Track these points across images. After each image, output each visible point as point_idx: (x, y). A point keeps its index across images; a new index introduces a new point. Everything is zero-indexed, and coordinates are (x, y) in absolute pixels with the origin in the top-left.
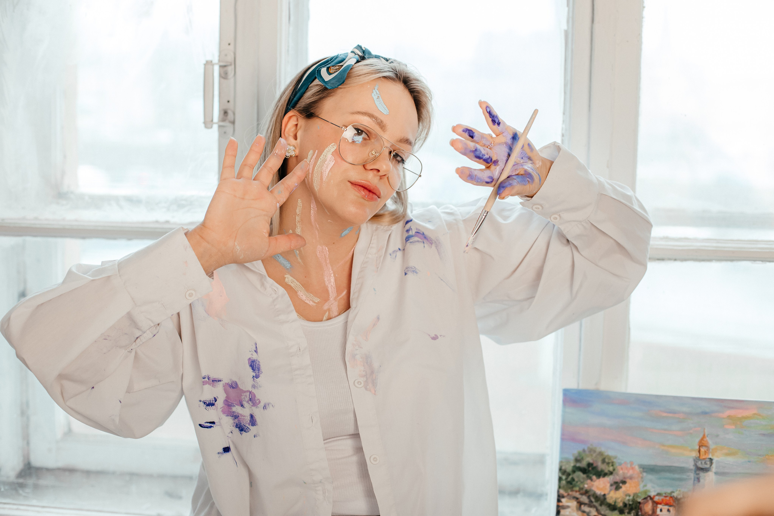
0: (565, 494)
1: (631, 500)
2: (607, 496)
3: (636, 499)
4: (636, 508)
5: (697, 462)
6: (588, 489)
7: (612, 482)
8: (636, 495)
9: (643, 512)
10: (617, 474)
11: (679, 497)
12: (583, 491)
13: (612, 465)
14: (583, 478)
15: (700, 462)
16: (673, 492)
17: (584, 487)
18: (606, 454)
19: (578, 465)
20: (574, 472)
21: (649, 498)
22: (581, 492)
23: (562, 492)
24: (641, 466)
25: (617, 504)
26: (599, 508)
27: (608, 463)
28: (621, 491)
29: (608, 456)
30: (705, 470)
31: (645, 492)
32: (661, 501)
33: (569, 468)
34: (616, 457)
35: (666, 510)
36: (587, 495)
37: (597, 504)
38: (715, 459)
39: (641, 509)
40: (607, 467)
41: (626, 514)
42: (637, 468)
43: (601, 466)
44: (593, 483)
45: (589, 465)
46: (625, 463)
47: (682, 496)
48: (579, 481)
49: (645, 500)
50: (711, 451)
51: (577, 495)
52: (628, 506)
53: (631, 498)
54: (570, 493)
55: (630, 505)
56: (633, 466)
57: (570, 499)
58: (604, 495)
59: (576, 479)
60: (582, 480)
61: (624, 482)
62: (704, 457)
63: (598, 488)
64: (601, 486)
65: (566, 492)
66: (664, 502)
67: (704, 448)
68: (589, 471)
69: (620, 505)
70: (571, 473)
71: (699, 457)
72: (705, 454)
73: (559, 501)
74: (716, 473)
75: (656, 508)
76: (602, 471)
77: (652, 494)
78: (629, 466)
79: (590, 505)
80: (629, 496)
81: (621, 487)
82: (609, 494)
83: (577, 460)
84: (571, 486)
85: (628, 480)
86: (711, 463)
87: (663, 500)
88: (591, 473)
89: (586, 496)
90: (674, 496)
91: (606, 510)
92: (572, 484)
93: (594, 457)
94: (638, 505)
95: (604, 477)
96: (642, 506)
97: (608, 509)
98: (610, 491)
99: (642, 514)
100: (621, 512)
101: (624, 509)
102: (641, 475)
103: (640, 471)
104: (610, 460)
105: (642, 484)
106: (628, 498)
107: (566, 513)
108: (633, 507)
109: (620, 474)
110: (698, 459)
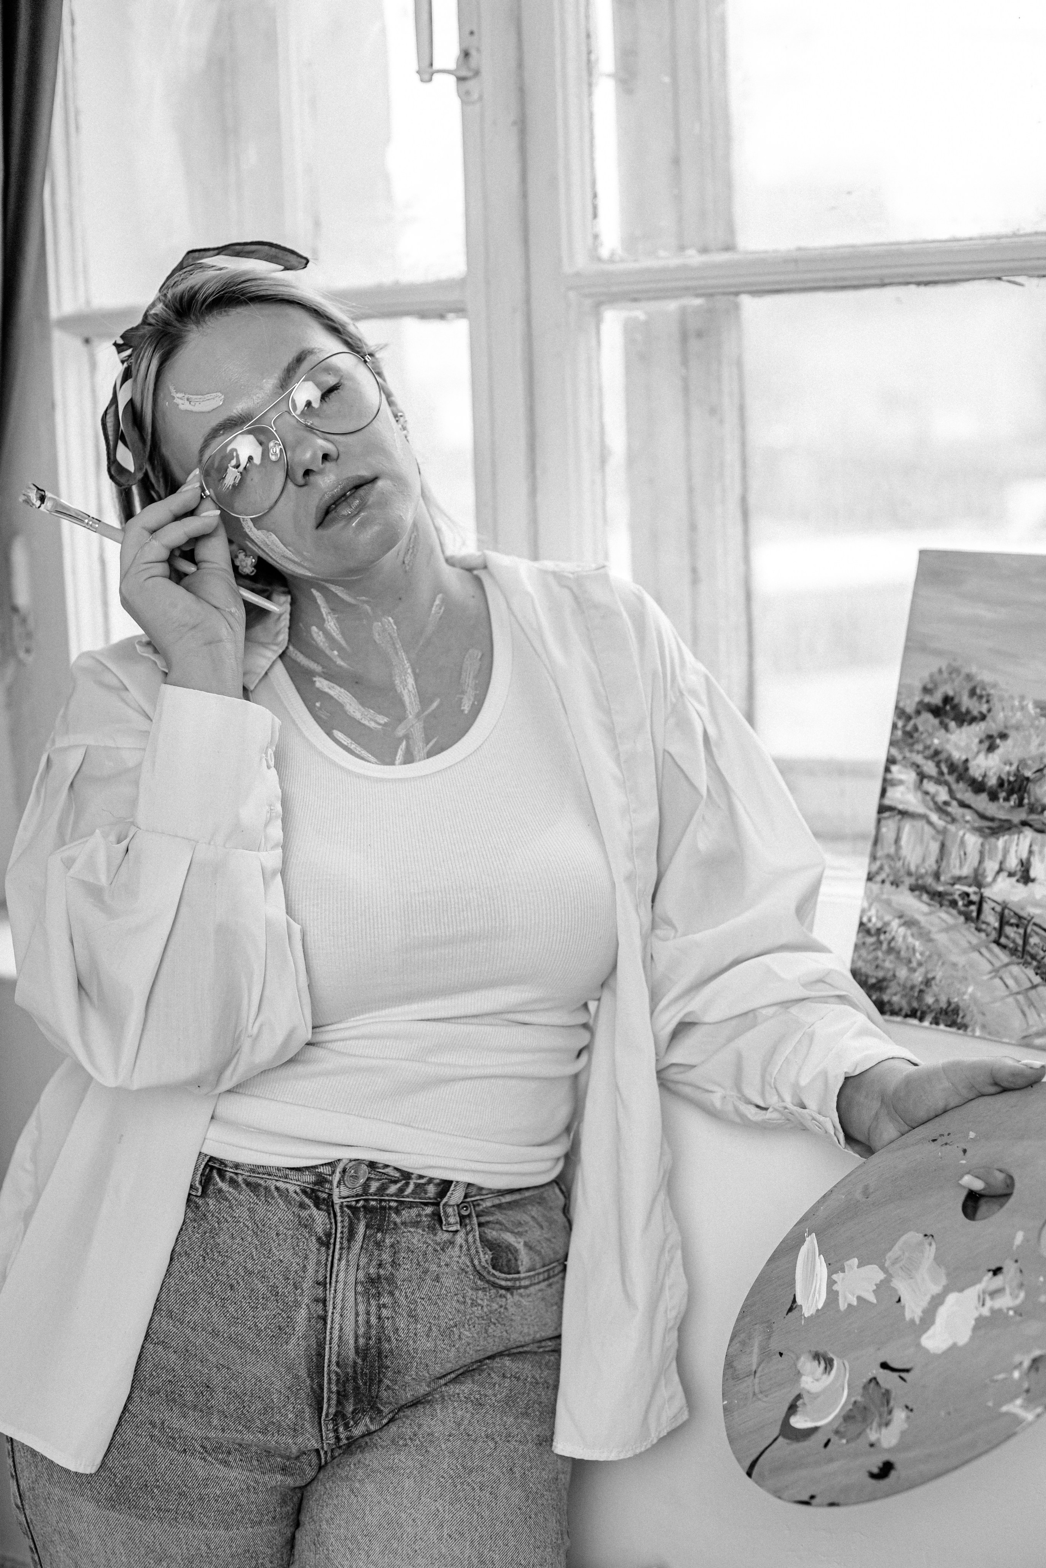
0: (899, 757)
1: (1012, 773)
2: (972, 765)
3: (1022, 772)
4: (1020, 789)
6: (939, 748)
7: (983, 736)
8: (1023, 762)
9: (1033, 800)
10: (994, 721)
12: (931, 751)
13: (988, 702)
14: (933, 726)
17: (932, 743)
18: (979, 678)
19: (927, 699)
20: (918, 713)
22: (928, 753)
23: (895, 752)
24: (1038, 704)
25: (986, 780)
26: (954, 786)
27: (981, 697)
28: (998, 752)
29: (982, 682)
31: (1041, 758)
33: (910, 709)
34: (995, 686)
36: (936, 759)
37: (950, 779)
40: (977, 704)
41: (1001, 800)
42: (1031, 706)
43: (966, 703)
44: (949, 736)
45: (947, 700)
46: (1012, 697)
48: (927, 731)
49: (1038, 774)
51: (919, 759)
52: (1006, 784)
53: (1014, 768)
54: (908, 755)
55: (1009, 782)
56: (1025, 703)
57: (905, 766)
58: (967, 761)
59: (921, 728)
60: (930, 730)
61: (1003, 736)
63: (956, 746)
64: (963, 744)
65: (901, 753)
68: (946, 713)
69: (992, 781)
70: (913, 715)
73: (887, 770)
76: (968, 712)
78: (1017, 703)
79: (939, 780)
80: (1011, 764)
81: (998, 747)
82: (975, 758)
83: (926, 690)
84: (910, 741)
85: (1012, 733)
88: (948, 717)
89: (933, 761)
91: (967, 791)
92: (912, 737)
93: (956, 683)
94: (1025, 783)
95: (970, 723)
96: (1031, 786)
97: (969, 789)
98: (978, 753)
99: (1029, 804)
100: (993, 797)
101: (999, 790)
102: (1037, 723)
103: (1036, 713)
104: (984, 689)
105: (1035, 742)
106: (1007, 768)
107: (895, 795)
108: (1015, 787)
109: (1000, 719)
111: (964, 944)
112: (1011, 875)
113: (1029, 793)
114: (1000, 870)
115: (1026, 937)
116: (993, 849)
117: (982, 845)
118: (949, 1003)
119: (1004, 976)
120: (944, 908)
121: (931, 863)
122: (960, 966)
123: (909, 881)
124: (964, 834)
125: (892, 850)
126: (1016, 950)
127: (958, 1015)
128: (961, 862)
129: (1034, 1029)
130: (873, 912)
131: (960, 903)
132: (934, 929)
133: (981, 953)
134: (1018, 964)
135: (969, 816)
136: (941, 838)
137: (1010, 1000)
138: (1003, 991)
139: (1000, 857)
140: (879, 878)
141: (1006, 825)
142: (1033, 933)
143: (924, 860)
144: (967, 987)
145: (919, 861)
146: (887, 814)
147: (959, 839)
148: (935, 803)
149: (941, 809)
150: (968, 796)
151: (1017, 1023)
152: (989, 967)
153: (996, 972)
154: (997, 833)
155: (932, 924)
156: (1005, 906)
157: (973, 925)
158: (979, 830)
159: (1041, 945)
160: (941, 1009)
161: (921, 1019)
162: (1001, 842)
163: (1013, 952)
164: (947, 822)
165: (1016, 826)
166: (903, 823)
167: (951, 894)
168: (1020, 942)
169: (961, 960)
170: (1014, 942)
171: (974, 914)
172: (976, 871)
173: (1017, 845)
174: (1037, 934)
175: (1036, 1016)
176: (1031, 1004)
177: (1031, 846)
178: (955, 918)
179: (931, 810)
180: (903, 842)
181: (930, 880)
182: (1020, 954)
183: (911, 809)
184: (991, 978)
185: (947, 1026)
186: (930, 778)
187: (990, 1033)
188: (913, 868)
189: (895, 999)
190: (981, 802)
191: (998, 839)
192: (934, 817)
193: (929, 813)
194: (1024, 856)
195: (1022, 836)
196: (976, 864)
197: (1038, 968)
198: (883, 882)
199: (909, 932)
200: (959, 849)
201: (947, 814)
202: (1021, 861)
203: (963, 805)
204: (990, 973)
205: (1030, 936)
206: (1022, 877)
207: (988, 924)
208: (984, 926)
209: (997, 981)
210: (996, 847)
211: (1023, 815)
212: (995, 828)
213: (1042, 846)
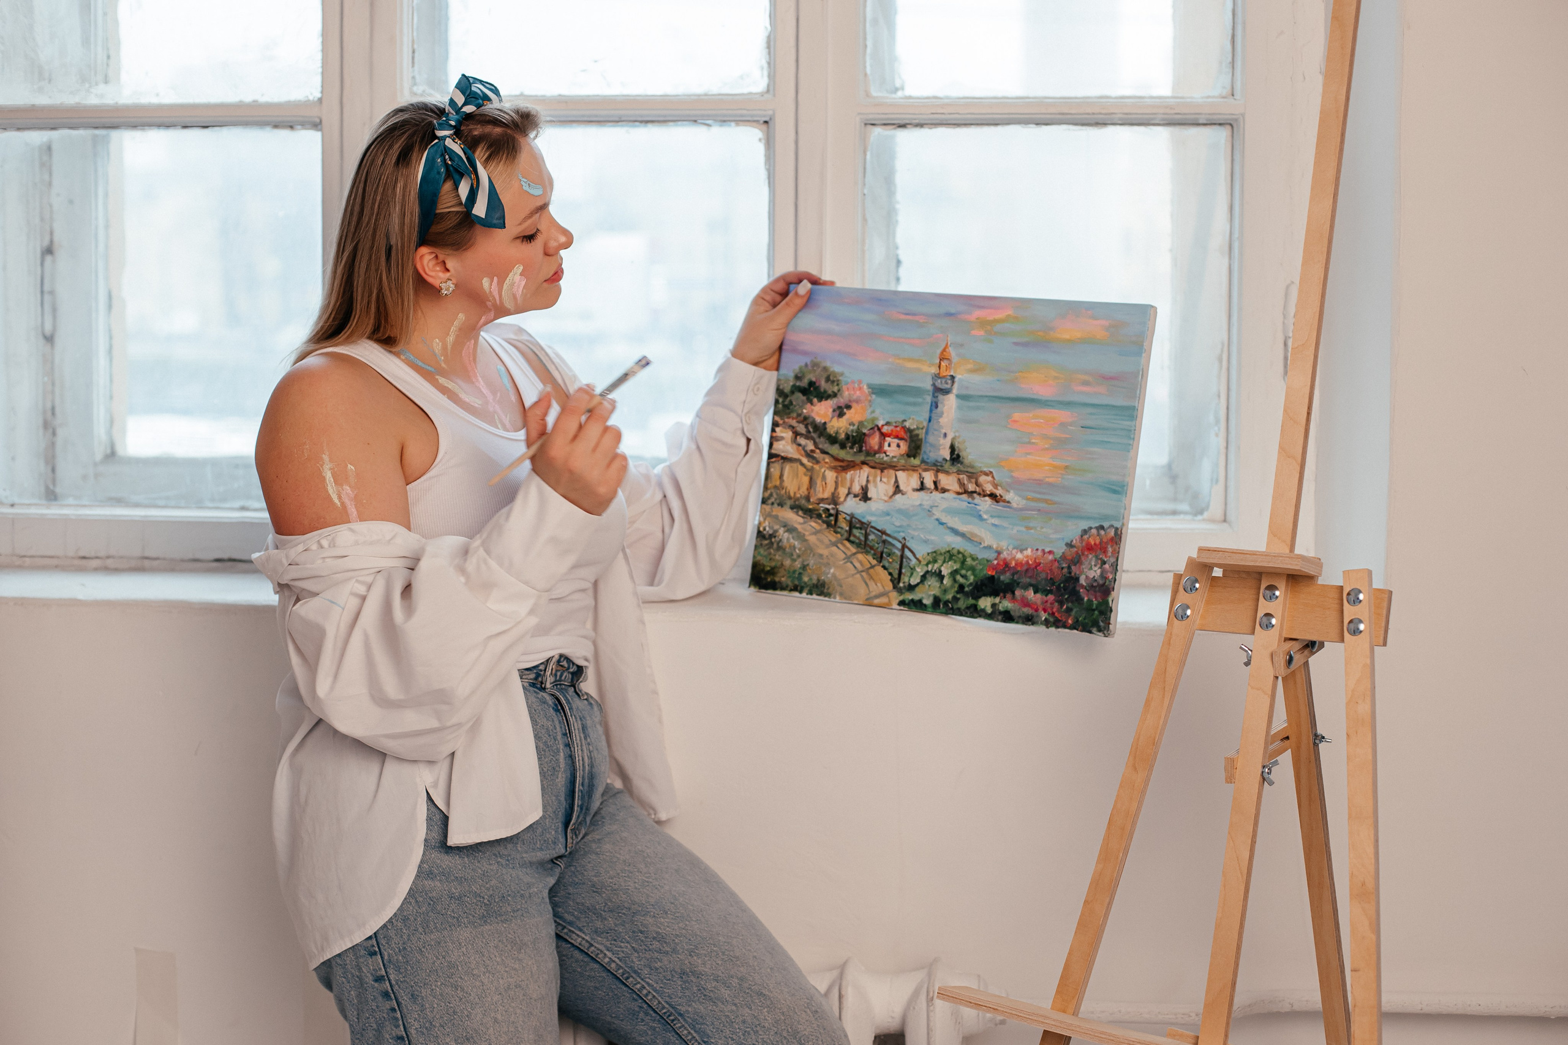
0: (781, 422)
1: (855, 431)
2: (828, 426)
3: (861, 429)
4: (860, 440)
5: (936, 380)
6: (807, 415)
7: (836, 407)
8: (861, 423)
9: (868, 448)
10: (842, 397)
11: (912, 428)
12: (801, 418)
13: (838, 385)
14: (803, 401)
15: (939, 381)
16: (905, 421)
17: (802, 412)
18: (832, 370)
19: (798, 384)
20: (792, 392)
21: (876, 428)
22: (799, 419)
23: (777, 418)
24: (869, 386)
25: (838, 435)
26: (817, 440)
27: (833, 382)
28: (845, 417)
29: (833, 372)
30: (946, 392)
31: (873, 420)
32: (890, 432)
33: (787, 389)
34: (842, 374)
35: (895, 445)
36: (805, 423)
37: (814, 435)
38: (958, 377)
40: (831, 387)
41: (848, 448)
42: (865, 387)
43: (823, 385)
44: (813, 407)
45: (811, 384)
46: (853, 382)
47: (915, 427)
48: (799, 405)
49: (871, 431)
50: (953, 365)
51: (794, 423)
52: (851, 438)
53: (855, 427)
55: (853, 436)
56: (861, 386)
57: (785, 428)
58: (825, 423)
59: (794, 403)
60: (801, 404)
61: (849, 407)
62: (945, 374)
63: (818, 414)
64: (822, 412)
65: (782, 419)
66: (894, 434)
67: (945, 361)
68: (811, 392)
69: (843, 436)
70: (789, 394)
71: (939, 374)
72: (946, 371)
73: (773, 430)
74: (958, 396)
75: (884, 442)
76: (825, 392)
77: (880, 423)
78: (856, 385)
79: (807, 437)
80: (854, 425)
81: (845, 413)
82: (831, 421)
83: (797, 378)
84: (787, 411)
85: (854, 405)
86: (953, 382)
87: (892, 431)
88: (812, 396)
89: (803, 424)
90: (905, 426)
91: (826, 443)
92: (789, 409)
93: (817, 373)
94: (863, 437)
95: (826, 399)
96: (867, 439)
97: (827, 441)
98: (832, 418)
99: (866, 450)
100: (843, 446)
101: (846, 442)
102: (869, 398)
103: (869, 392)
104: (835, 377)
105: (869, 409)
106: (851, 427)
107: (779, 447)
108: (857, 439)
109: (846, 395)
110: (937, 376)
111: (826, 541)
112: (856, 496)
113: (865, 443)
114: (849, 494)
115: (866, 536)
116: (844, 480)
117: (837, 478)
118: (818, 580)
119: (853, 561)
120: (813, 519)
121: (803, 491)
122: (825, 556)
123: (789, 503)
124: (825, 471)
125: (778, 483)
126: (860, 544)
127: (824, 587)
128: (823, 490)
129: (873, 594)
130: (767, 523)
131: (824, 516)
132: (807, 533)
133: (838, 548)
134: (862, 553)
135: (827, 459)
136: (809, 474)
137: (858, 576)
138: (853, 571)
139: (848, 485)
140: (770, 502)
141: (852, 464)
142: (871, 533)
143: (799, 489)
144: (830, 569)
145: (796, 490)
146: (773, 460)
147: (821, 475)
148: (806, 451)
149: (809, 455)
150: (826, 446)
151: (862, 591)
152: (844, 556)
153: (848, 559)
154: (846, 469)
155: (805, 530)
156: (852, 516)
157: (832, 529)
158: (834, 468)
159: (876, 540)
160: (814, 584)
161: (801, 592)
162: (848, 475)
163: (858, 545)
164: (813, 463)
165: (858, 465)
166: (785, 464)
167: (817, 510)
168: (863, 538)
169: (825, 552)
170: (859, 539)
171: (833, 522)
172: (833, 494)
173: (859, 477)
174: (874, 533)
175: (873, 584)
176: (871, 578)
177: (868, 477)
178: (821, 526)
179: (802, 456)
180: (785, 478)
181: (803, 502)
182: (863, 546)
183: (790, 456)
184: (845, 563)
185: (818, 595)
186: (801, 435)
187: (845, 598)
188: (792, 495)
189: (783, 579)
190: (835, 450)
191: (846, 473)
192: (805, 460)
193: (801, 458)
194: (864, 483)
195: (862, 471)
196: (833, 490)
197: (875, 554)
198: (773, 504)
199: (791, 536)
200: (822, 481)
201: (814, 458)
202: (862, 487)
203: (824, 452)
204: (844, 559)
205: (869, 535)
206: (863, 497)
207: (842, 528)
208: (839, 530)
209: (849, 564)
210: (846, 479)
211: (862, 458)
212: (844, 466)
213: (875, 477)
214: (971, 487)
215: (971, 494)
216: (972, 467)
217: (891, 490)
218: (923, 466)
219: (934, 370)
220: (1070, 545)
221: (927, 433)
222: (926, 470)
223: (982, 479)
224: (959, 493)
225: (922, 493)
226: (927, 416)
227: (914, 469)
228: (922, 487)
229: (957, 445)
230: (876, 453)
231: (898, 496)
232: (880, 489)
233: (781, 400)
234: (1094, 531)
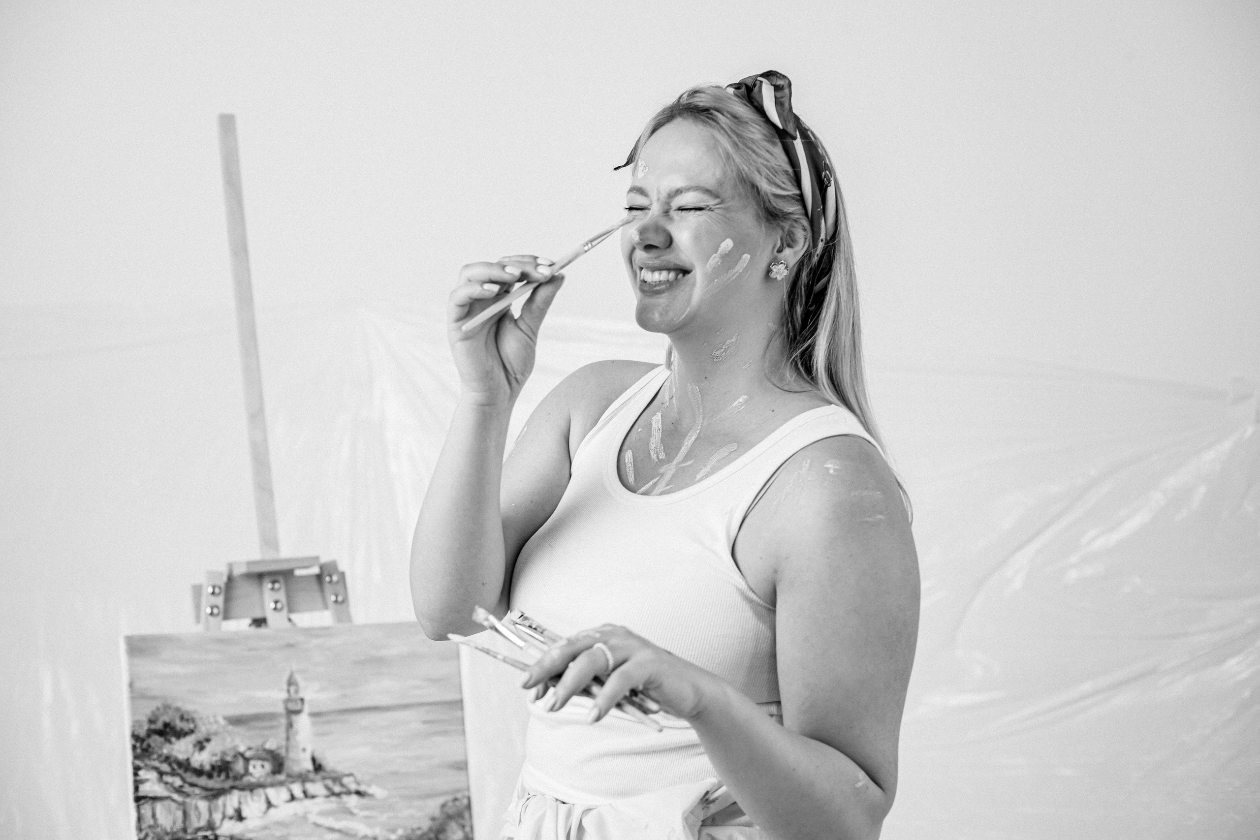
0: (142, 765)
1: (219, 761)
2: (191, 761)
3: (224, 759)
4: (225, 768)
5: (287, 704)
6: (168, 755)
7: (194, 742)
8: (224, 753)
9: (235, 773)
10: (199, 732)
11: (272, 749)
12: (163, 758)
13: (193, 722)
14: (161, 743)
15: (290, 704)
16: (264, 743)
17: (163, 752)
18: (182, 709)
19: (153, 727)
20: (149, 736)
21: (239, 755)
22: (161, 759)
23: (138, 763)
24: (225, 718)
25: (203, 768)
26: (184, 776)
27: (188, 720)
28: (207, 750)
29: (186, 711)
30: (298, 712)
31: (235, 748)
32: (252, 756)
33: (142, 733)
34: (195, 712)
35: (260, 766)
36: (168, 761)
37: (181, 771)
39: (231, 769)
40: (187, 725)
41: (215, 778)
42: (221, 720)
43: (179, 725)
44: (172, 746)
45: (166, 725)
46: (208, 718)
47: (275, 747)
48: (157, 746)
49: (234, 758)
50: (301, 689)
51: (156, 764)
52: (216, 768)
53: (219, 757)
54: (148, 762)
55: (218, 766)
56: (217, 719)
57: (148, 770)
58: (188, 760)
59: (153, 745)
60: (159, 745)
61: (208, 740)
62: (294, 698)
63: (180, 752)
64: (183, 749)
65: (142, 763)
66: (257, 757)
67: (293, 686)
68: (167, 733)
69: (207, 767)
70: (145, 738)
71: (289, 698)
72: (295, 694)
73: (136, 774)
74: (310, 715)
75: (248, 765)
76: (182, 730)
77: (242, 749)
78: (212, 720)
79: (173, 773)
80: (217, 756)
81: (206, 747)
82: (192, 757)
83: (151, 721)
84: (147, 754)
85: (212, 737)
86: (303, 703)
87: (255, 754)
88: (169, 736)
89: (166, 763)
90: (266, 748)
91: (192, 777)
92: (147, 751)
93: (170, 714)
94: (228, 764)
95: (184, 737)
96: (232, 766)
97: (193, 775)
98: (194, 752)
99: (233, 776)
100: (210, 776)
101: (213, 772)
102: (227, 729)
103: (225, 724)
104: (189, 715)
105: (229, 739)
106: (214, 758)
107: (145, 789)
108: (222, 768)
109: (202, 731)
110: (287, 701)
112: (231, 818)
114: (224, 817)
116: (217, 806)
117: (209, 806)
121: (179, 824)
123: (167, 838)
124: (197, 802)
125: (152, 822)
128: (198, 819)
135: (197, 791)
136: (182, 808)
139: (221, 810)
141: (221, 791)
143: (174, 823)
145: (172, 825)
146: (142, 802)
147: (193, 806)
148: (174, 788)
149: (179, 790)
150: (194, 779)
154: (217, 797)
158: (206, 798)
162: (220, 801)
164: (184, 798)
165: (227, 790)
166: (155, 804)
172: (208, 821)
177: (239, 800)
179: (171, 793)
180: (158, 815)
181: (181, 835)
183: (158, 795)
186: (167, 773)
188: (169, 830)
190: (203, 781)
191: (218, 800)
192: (176, 796)
193: (170, 795)
194: (236, 806)
195: (232, 795)
196: (207, 818)
200: (195, 811)
201: (183, 792)
202: (235, 809)
203: (192, 785)
206: (238, 818)
211: (229, 783)
212: (214, 795)
213: (246, 797)
214: (337, 789)
215: (338, 795)
216: (334, 771)
217: (264, 806)
218: (290, 779)
219: (284, 695)
220: (433, 819)
221: (287, 750)
222: (293, 782)
223: (346, 780)
224: (327, 797)
225: (294, 804)
226: (284, 735)
227: (281, 784)
228: (293, 798)
229: (317, 756)
230: (242, 776)
231: (272, 811)
232: (253, 806)
233: (138, 745)
234: (450, 804)
